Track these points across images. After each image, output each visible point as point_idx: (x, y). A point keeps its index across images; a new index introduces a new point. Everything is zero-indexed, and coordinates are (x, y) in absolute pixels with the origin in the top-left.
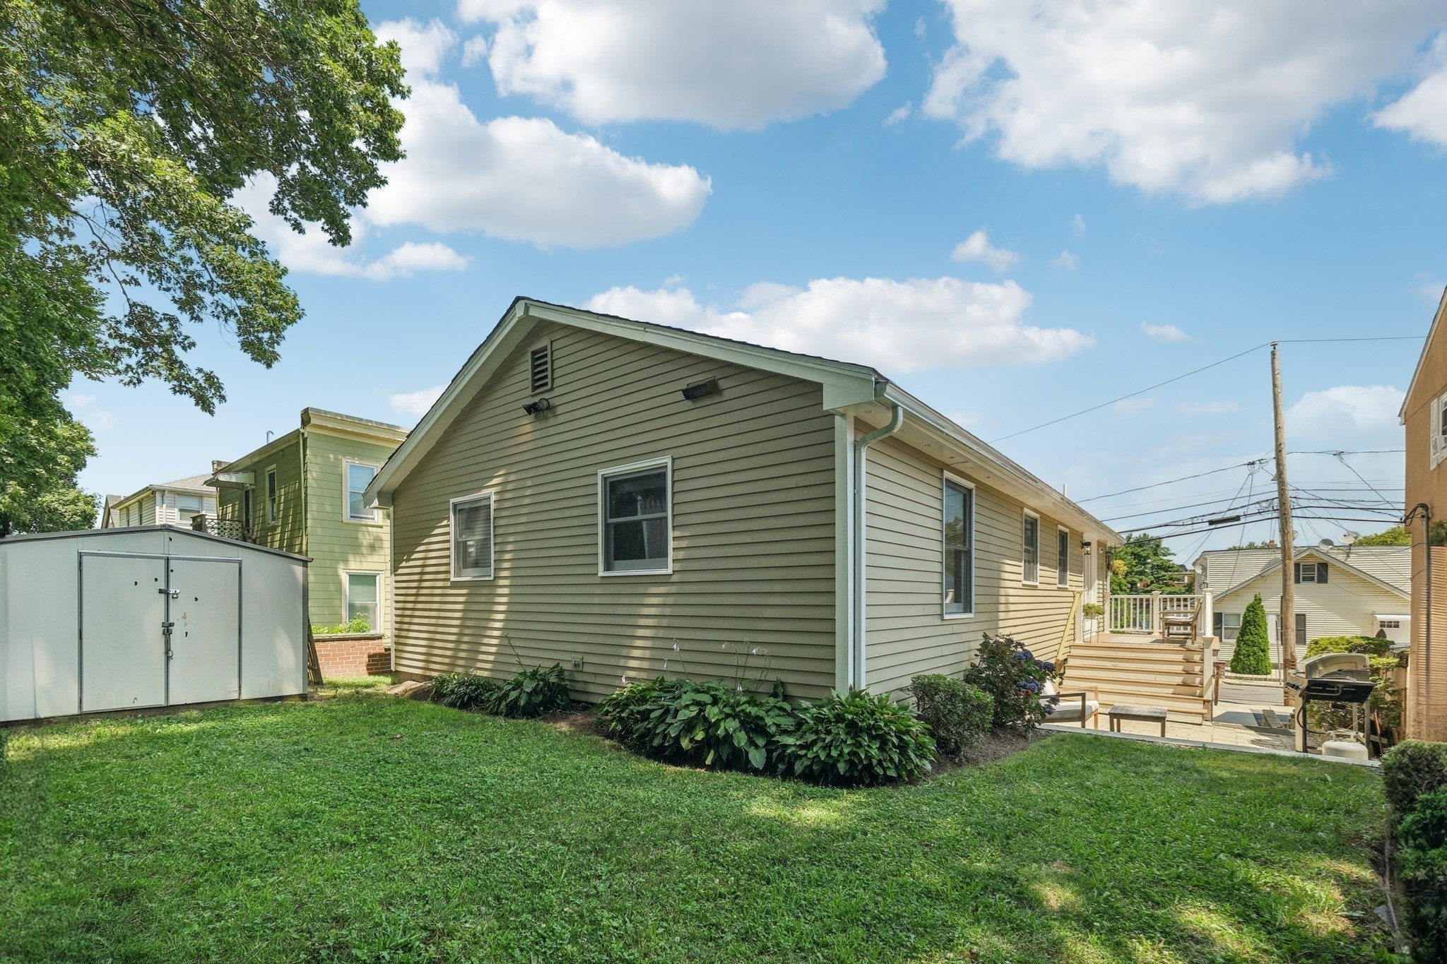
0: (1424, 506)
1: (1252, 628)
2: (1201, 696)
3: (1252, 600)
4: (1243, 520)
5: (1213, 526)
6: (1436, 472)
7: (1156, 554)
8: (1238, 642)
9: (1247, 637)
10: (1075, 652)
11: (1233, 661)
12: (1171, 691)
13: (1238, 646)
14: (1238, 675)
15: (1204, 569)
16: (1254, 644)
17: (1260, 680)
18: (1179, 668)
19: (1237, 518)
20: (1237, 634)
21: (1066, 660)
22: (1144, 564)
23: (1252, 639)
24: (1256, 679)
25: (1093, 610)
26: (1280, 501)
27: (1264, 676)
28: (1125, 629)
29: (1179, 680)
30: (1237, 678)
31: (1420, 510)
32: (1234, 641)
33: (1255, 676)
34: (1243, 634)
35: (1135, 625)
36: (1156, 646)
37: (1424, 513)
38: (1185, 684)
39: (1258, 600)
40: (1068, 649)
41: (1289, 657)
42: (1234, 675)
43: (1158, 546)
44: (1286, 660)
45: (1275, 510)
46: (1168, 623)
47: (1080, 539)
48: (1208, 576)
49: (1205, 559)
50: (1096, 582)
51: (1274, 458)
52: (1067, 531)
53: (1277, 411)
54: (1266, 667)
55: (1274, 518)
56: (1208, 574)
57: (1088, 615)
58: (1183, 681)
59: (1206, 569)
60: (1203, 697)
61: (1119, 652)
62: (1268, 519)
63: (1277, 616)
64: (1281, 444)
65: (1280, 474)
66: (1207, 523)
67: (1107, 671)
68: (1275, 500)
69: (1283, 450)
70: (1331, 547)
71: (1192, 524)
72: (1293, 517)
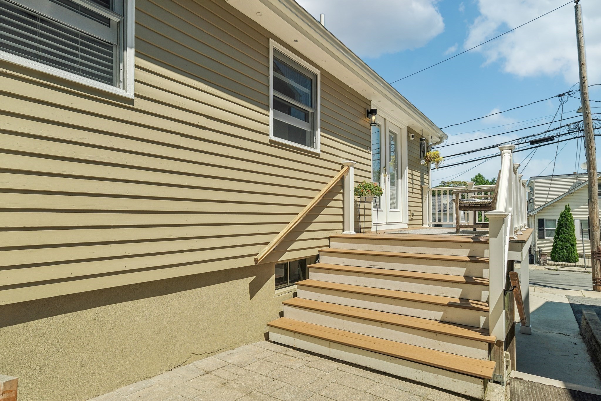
1: (564, 229)
2: (486, 331)
3: (563, 209)
4: (556, 140)
5: (534, 146)
8: (555, 238)
9: (561, 236)
10: (337, 246)
11: (552, 252)
13: (555, 242)
14: (556, 263)
16: (566, 240)
17: (571, 266)
19: (552, 138)
20: (554, 234)
21: (318, 257)
23: (564, 236)
24: (568, 266)
26: (585, 123)
27: (574, 264)
30: (555, 265)
32: (552, 238)
33: (567, 263)
34: (558, 232)
38: (463, 304)
39: (568, 209)
40: (323, 242)
41: (596, 250)
42: (553, 262)
44: (593, 253)
45: (581, 131)
46: (463, 205)
47: (364, 105)
48: (534, 194)
49: (532, 182)
50: (407, 171)
51: (579, 90)
52: (318, 72)
53: (580, 51)
54: (575, 257)
55: (580, 137)
56: (534, 193)
57: (362, 196)
58: (462, 297)
59: (533, 190)
60: (488, 334)
61: (385, 246)
62: (575, 138)
63: (581, 220)
64: (584, 77)
65: (584, 101)
66: (529, 143)
67: (358, 276)
68: (581, 123)
69: (586, 82)
71: (518, 144)
72: (595, 135)
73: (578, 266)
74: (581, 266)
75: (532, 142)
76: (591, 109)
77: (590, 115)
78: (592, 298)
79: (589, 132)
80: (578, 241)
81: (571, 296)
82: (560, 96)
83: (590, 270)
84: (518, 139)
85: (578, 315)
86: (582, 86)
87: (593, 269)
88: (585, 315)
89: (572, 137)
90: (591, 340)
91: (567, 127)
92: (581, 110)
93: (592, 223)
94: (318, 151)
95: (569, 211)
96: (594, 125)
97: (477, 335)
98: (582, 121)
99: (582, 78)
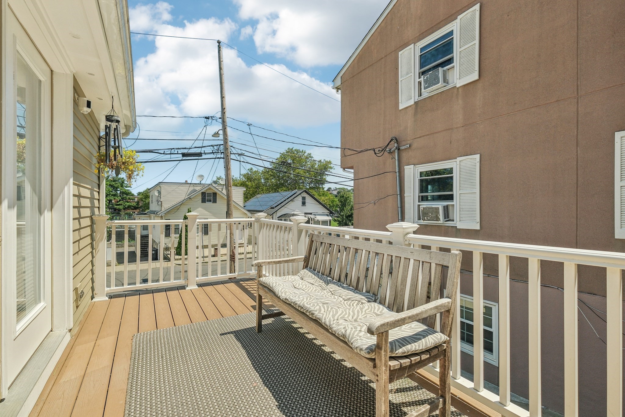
0: (396, 139)
4: (203, 156)
5: (184, 158)
15: (160, 193)
19: (200, 154)
22: (116, 191)
26: (225, 147)
45: (221, 153)
49: (160, 187)
53: (222, 86)
56: (162, 196)
64: (224, 109)
66: (181, 155)
68: (222, 146)
69: (226, 113)
70: (217, 185)
71: (171, 154)
72: (231, 159)
75: (184, 155)
76: (229, 137)
77: (228, 142)
79: (228, 156)
82: (206, 118)
84: (172, 149)
86: (223, 115)
89: (216, 157)
91: (212, 147)
98: (223, 145)
99: (223, 109)
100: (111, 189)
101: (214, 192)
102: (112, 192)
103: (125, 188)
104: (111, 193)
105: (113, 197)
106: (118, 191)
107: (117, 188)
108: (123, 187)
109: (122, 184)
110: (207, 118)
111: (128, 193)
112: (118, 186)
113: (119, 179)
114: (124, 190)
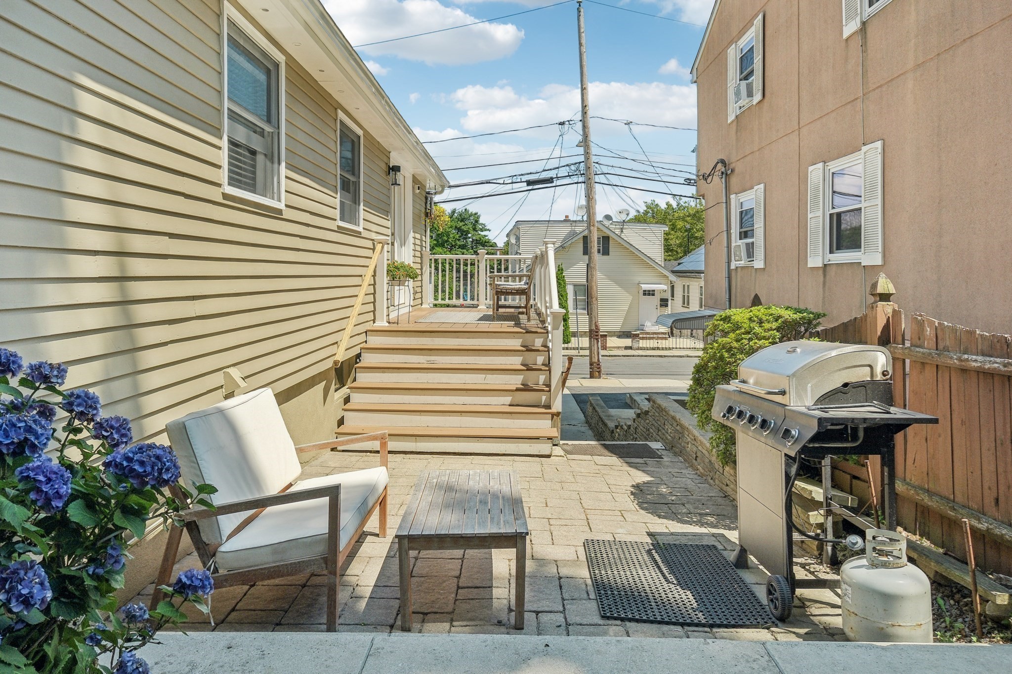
0: (723, 162)
2: (548, 407)
5: (530, 187)
6: (735, 123)
7: (475, 229)
10: (375, 341)
12: (508, 400)
15: (518, 239)
18: (515, 361)
19: (550, 180)
21: (358, 356)
22: (465, 239)
25: (402, 272)
26: (586, 165)
27: (566, 346)
28: (454, 301)
29: (516, 381)
31: (720, 166)
35: (458, 297)
36: (485, 326)
37: (723, 169)
38: (525, 388)
39: (559, 269)
40: (363, 338)
41: (594, 328)
43: (477, 221)
44: (591, 331)
45: (581, 174)
46: (500, 290)
47: (385, 159)
48: (521, 247)
49: (519, 229)
50: (412, 234)
51: (581, 121)
52: (360, 132)
53: (582, 71)
54: (567, 336)
55: (580, 183)
56: (521, 245)
57: (395, 279)
58: (523, 383)
59: (519, 239)
60: (550, 409)
61: (437, 339)
62: (576, 183)
63: (575, 285)
64: (586, 106)
65: (586, 136)
66: (525, 184)
67: (420, 372)
68: (582, 164)
69: (588, 112)
70: (611, 222)
71: (512, 183)
72: (596, 182)
73: (571, 349)
74: (574, 349)
75: (529, 183)
76: (592, 148)
77: (591, 156)
78: (590, 387)
79: (590, 178)
80: (572, 314)
81: (573, 387)
82: (560, 124)
83: (587, 352)
85: (582, 405)
86: (584, 116)
87: (591, 352)
88: (592, 401)
89: (572, 182)
90: (598, 424)
92: (582, 144)
93: (591, 294)
94: (360, 229)
95: (562, 273)
96: (595, 169)
97: (543, 410)
98: (583, 162)
99: (584, 107)
100: (457, 236)
101: (605, 235)
102: (459, 240)
103: (480, 233)
104: (458, 243)
105: (460, 250)
106: (469, 238)
107: (468, 232)
108: (477, 231)
109: (474, 225)
110: (562, 124)
111: (485, 242)
112: (469, 228)
113: (470, 216)
114: (479, 236)
